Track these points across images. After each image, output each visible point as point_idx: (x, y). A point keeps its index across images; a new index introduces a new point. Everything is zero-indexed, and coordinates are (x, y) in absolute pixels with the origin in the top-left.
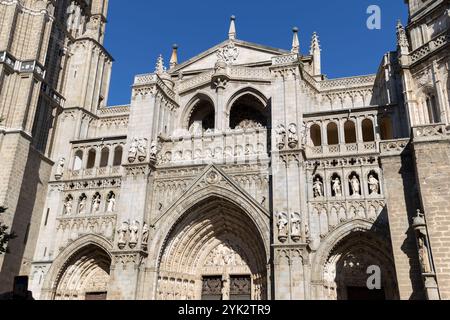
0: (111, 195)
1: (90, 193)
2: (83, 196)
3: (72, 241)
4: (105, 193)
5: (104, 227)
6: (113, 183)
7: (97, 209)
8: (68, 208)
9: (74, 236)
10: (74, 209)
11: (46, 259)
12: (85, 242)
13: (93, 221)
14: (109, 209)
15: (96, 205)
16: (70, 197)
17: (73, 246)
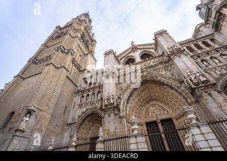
0: (99, 92)
1: (90, 93)
2: (88, 95)
3: (83, 112)
4: (96, 92)
5: (97, 105)
6: (99, 88)
7: (94, 98)
8: (82, 100)
9: (84, 110)
10: (84, 101)
11: (73, 122)
12: (89, 112)
13: (92, 103)
14: (99, 97)
15: (93, 97)
16: (83, 96)
17: (84, 114)
